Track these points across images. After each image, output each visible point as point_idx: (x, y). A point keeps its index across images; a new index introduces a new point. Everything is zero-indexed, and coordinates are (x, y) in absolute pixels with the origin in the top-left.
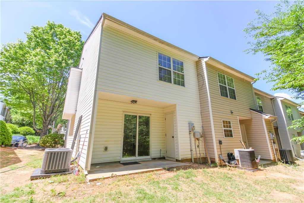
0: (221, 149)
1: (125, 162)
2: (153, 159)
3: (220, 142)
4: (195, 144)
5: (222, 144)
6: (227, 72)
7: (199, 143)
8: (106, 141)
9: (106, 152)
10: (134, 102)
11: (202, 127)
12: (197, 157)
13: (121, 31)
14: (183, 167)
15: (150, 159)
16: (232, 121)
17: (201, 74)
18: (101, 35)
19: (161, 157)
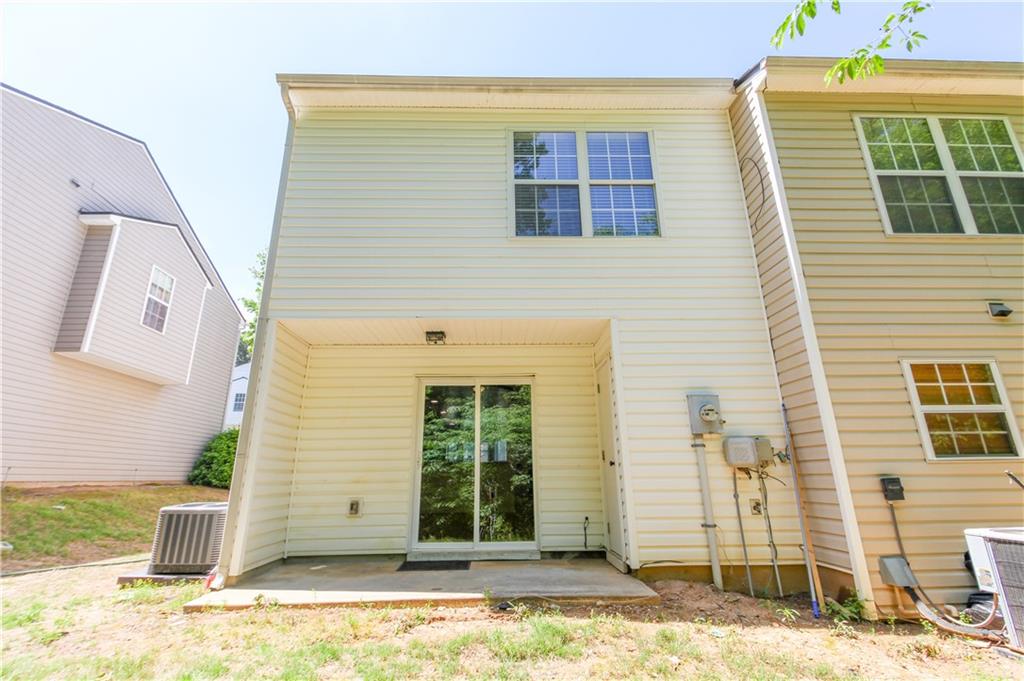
0: (895, 523)
1: (425, 559)
2: (548, 556)
3: (892, 488)
4: (736, 496)
5: (903, 498)
6: (948, 96)
7: (763, 490)
8: (357, 482)
9: (356, 521)
10: (436, 336)
11: (785, 410)
12: (744, 564)
13: (359, 109)
14: (599, 603)
15: (532, 552)
16: (1000, 363)
17: (749, 155)
18: (289, 145)
19: (590, 549)
